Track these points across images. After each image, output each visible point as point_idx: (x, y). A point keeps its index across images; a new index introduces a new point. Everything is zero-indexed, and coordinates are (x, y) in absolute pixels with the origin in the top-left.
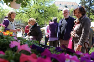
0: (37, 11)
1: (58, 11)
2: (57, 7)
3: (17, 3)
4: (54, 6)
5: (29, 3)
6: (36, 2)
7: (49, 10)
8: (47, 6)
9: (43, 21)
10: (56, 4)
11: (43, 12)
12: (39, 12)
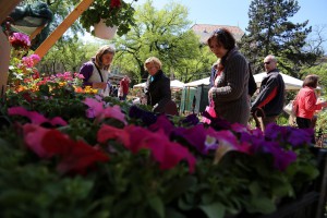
0: (154, 46)
1: (201, 46)
2: (197, 36)
3: (107, 25)
4: (191, 34)
5: (133, 24)
6: (151, 27)
7: (180, 44)
8: (175, 34)
9: (166, 69)
10: (195, 30)
11: (166, 49)
12: (158, 48)
